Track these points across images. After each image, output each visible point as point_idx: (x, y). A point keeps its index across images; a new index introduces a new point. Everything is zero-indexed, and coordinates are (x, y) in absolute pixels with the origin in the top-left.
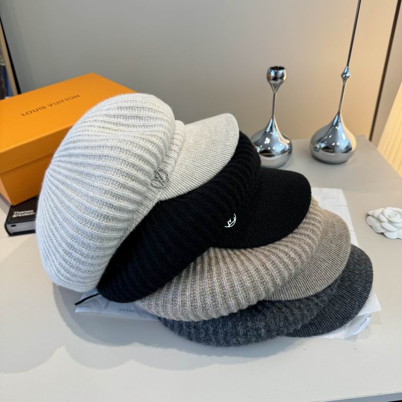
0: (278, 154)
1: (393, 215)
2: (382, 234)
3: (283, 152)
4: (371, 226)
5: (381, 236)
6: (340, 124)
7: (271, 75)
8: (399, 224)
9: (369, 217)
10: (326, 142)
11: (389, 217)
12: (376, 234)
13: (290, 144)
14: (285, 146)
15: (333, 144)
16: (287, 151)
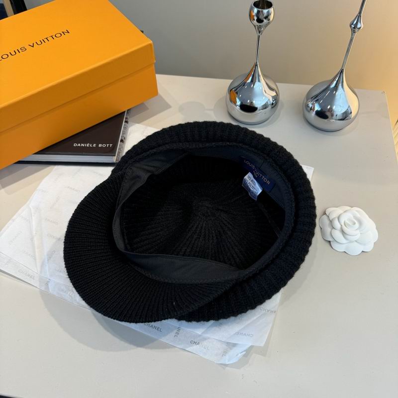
1: (350, 224)
2: (330, 242)
3: (265, 107)
4: (321, 228)
5: (328, 244)
6: (340, 85)
7: (253, 11)
8: (352, 237)
9: (325, 216)
10: (320, 102)
11: (345, 226)
12: (323, 240)
13: (276, 98)
14: (269, 100)
15: (329, 107)
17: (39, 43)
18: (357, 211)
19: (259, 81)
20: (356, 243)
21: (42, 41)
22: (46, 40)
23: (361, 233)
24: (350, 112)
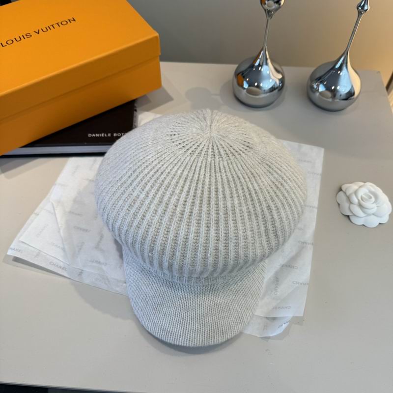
0: (265, 92)
1: (367, 198)
2: (348, 216)
3: (272, 89)
4: (339, 204)
5: (346, 219)
8: (369, 210)
9: (341, 193)
10: (325, 83)
11: (362, 200)
12: (341, 214)
13: (282, 81)
14: (276, 83)
15: (333, 88)
16: (277, 88)
17: (45, 30)
18: (371, 186)
19: (267, 64)
20: (373, 216)
21: (48, 28)
22: (51, 27)
23: (377, 207)
24: (353, 92)
